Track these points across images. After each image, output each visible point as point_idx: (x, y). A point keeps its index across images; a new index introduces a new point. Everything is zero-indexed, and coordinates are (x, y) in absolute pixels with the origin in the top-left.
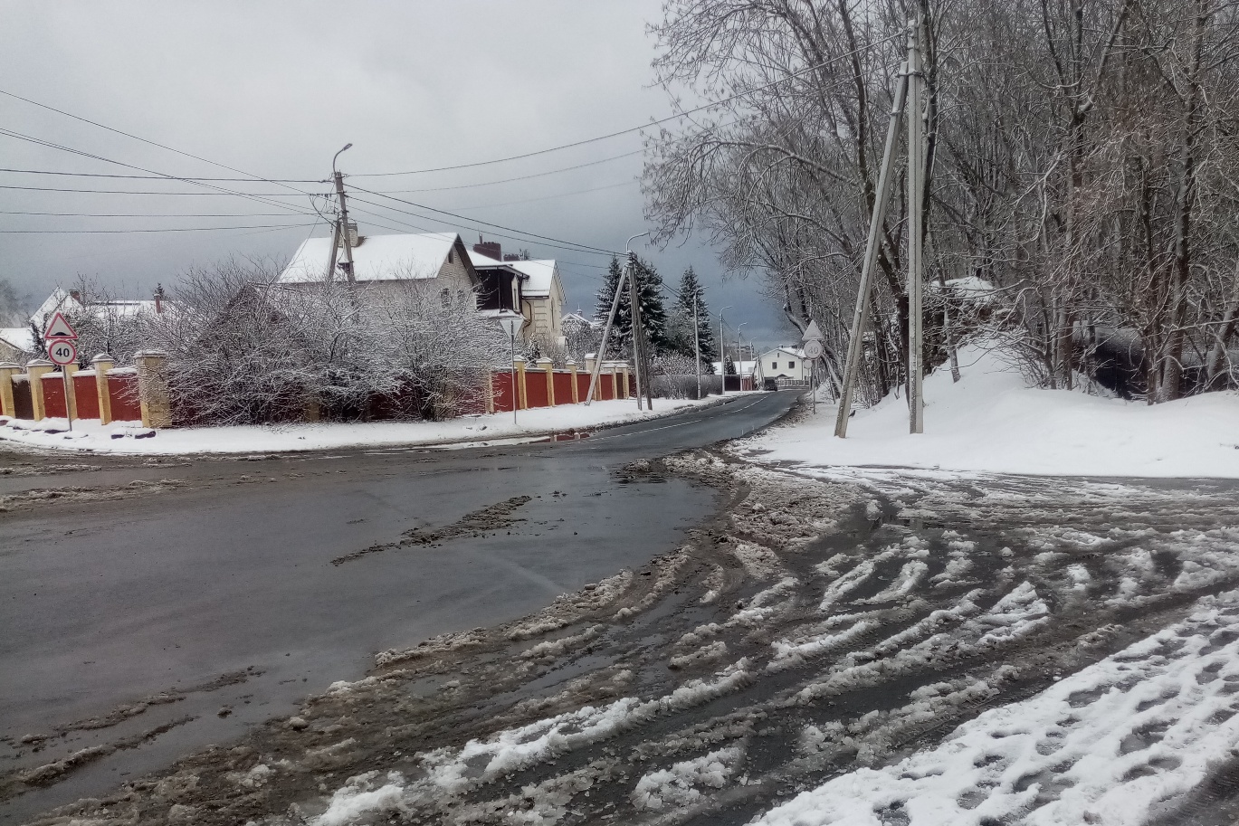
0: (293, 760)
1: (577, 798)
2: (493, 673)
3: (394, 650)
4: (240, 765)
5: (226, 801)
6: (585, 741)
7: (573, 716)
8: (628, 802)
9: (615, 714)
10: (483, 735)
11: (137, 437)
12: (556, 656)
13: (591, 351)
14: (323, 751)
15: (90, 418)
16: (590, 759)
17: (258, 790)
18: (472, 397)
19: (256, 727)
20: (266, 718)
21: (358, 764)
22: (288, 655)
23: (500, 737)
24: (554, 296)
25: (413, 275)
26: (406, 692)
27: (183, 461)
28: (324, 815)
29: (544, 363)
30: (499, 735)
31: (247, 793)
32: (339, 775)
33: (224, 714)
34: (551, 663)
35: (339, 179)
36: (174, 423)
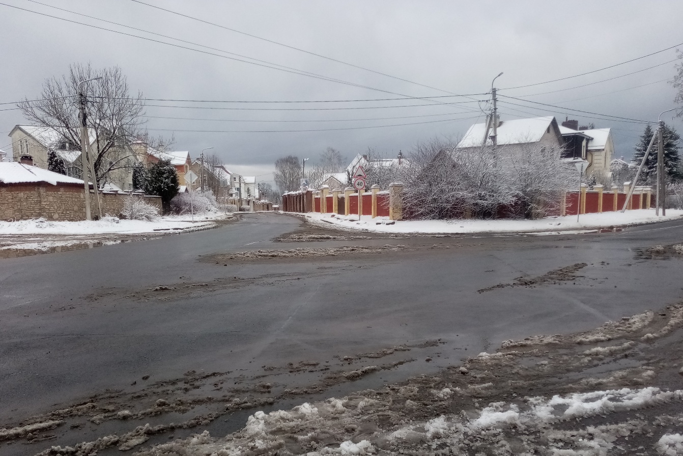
0: (461, 388)
1: (620, 440)
2: (566, 360)
3: (512, 340)
4: (437, 386)
5: (431, 403)
6: (625, 408)
7: (617, 392)
8: (653, 448)
9: (643, 396)
10: (563, 393)
11: (387, 224)
12: (605, 356)
13: (628, 181)
14: (477, 387)
15: (367, 214)
16: (628, 419)
17: (445, 400)
18: (554, 207)
19: (443, 369)
20: (448, 365)
21: (494, 397)
22: (458, 336)
23: (573, 396)
24: (608, 149)
25: (528, 140)
26: (518, 363)
27: (407, 236)
28: (479, 420)
29: (598, 187)
30: (572, 395)
31: (441, 401)
32: (486, 400)
33: (428, 360)
34: (601, 359)
35: (494, 92)
36: (403, 218)
